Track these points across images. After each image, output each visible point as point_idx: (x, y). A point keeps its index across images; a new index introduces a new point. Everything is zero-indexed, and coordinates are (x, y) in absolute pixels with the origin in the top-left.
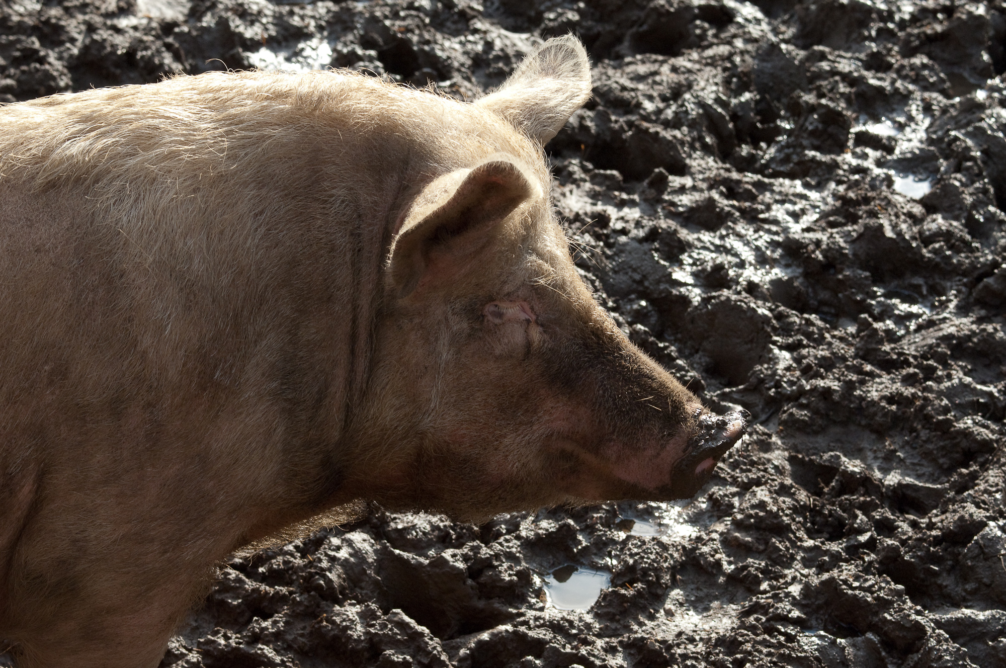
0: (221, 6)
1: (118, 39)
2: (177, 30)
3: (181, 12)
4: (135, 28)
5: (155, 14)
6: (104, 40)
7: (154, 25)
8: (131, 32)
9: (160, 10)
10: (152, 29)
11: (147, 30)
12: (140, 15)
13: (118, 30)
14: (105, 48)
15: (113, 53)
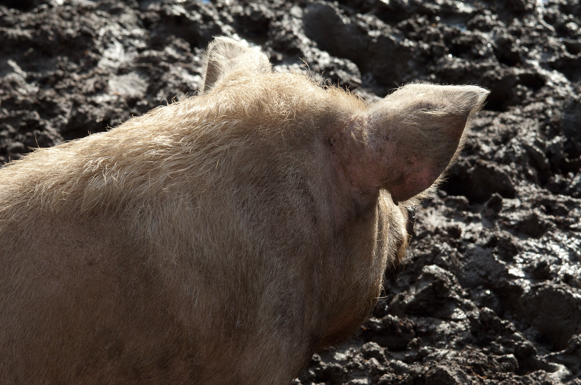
0: (170, 85)
1: (97, 112)
2: (139, 103)
3: (141, 91)
4: (109, 103)
5: (122, 92)
6: (87, 112)
7: (122, 100)
8: (106, 106)
9: (125, 89)
10: (121, 103)
11: (118, 104)
12: (111, 93)
13: (96, 105)
14: (87, 118)
15: (94, 121)
